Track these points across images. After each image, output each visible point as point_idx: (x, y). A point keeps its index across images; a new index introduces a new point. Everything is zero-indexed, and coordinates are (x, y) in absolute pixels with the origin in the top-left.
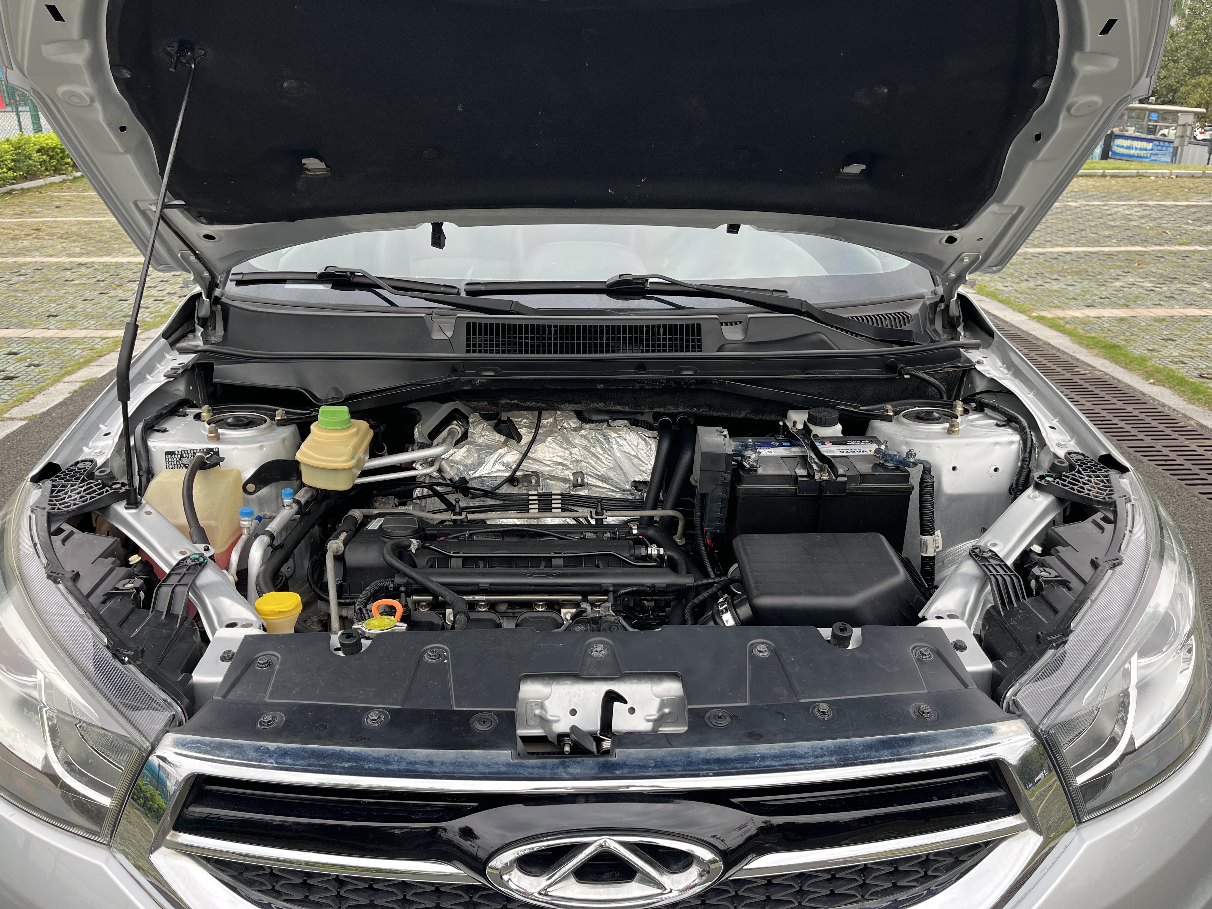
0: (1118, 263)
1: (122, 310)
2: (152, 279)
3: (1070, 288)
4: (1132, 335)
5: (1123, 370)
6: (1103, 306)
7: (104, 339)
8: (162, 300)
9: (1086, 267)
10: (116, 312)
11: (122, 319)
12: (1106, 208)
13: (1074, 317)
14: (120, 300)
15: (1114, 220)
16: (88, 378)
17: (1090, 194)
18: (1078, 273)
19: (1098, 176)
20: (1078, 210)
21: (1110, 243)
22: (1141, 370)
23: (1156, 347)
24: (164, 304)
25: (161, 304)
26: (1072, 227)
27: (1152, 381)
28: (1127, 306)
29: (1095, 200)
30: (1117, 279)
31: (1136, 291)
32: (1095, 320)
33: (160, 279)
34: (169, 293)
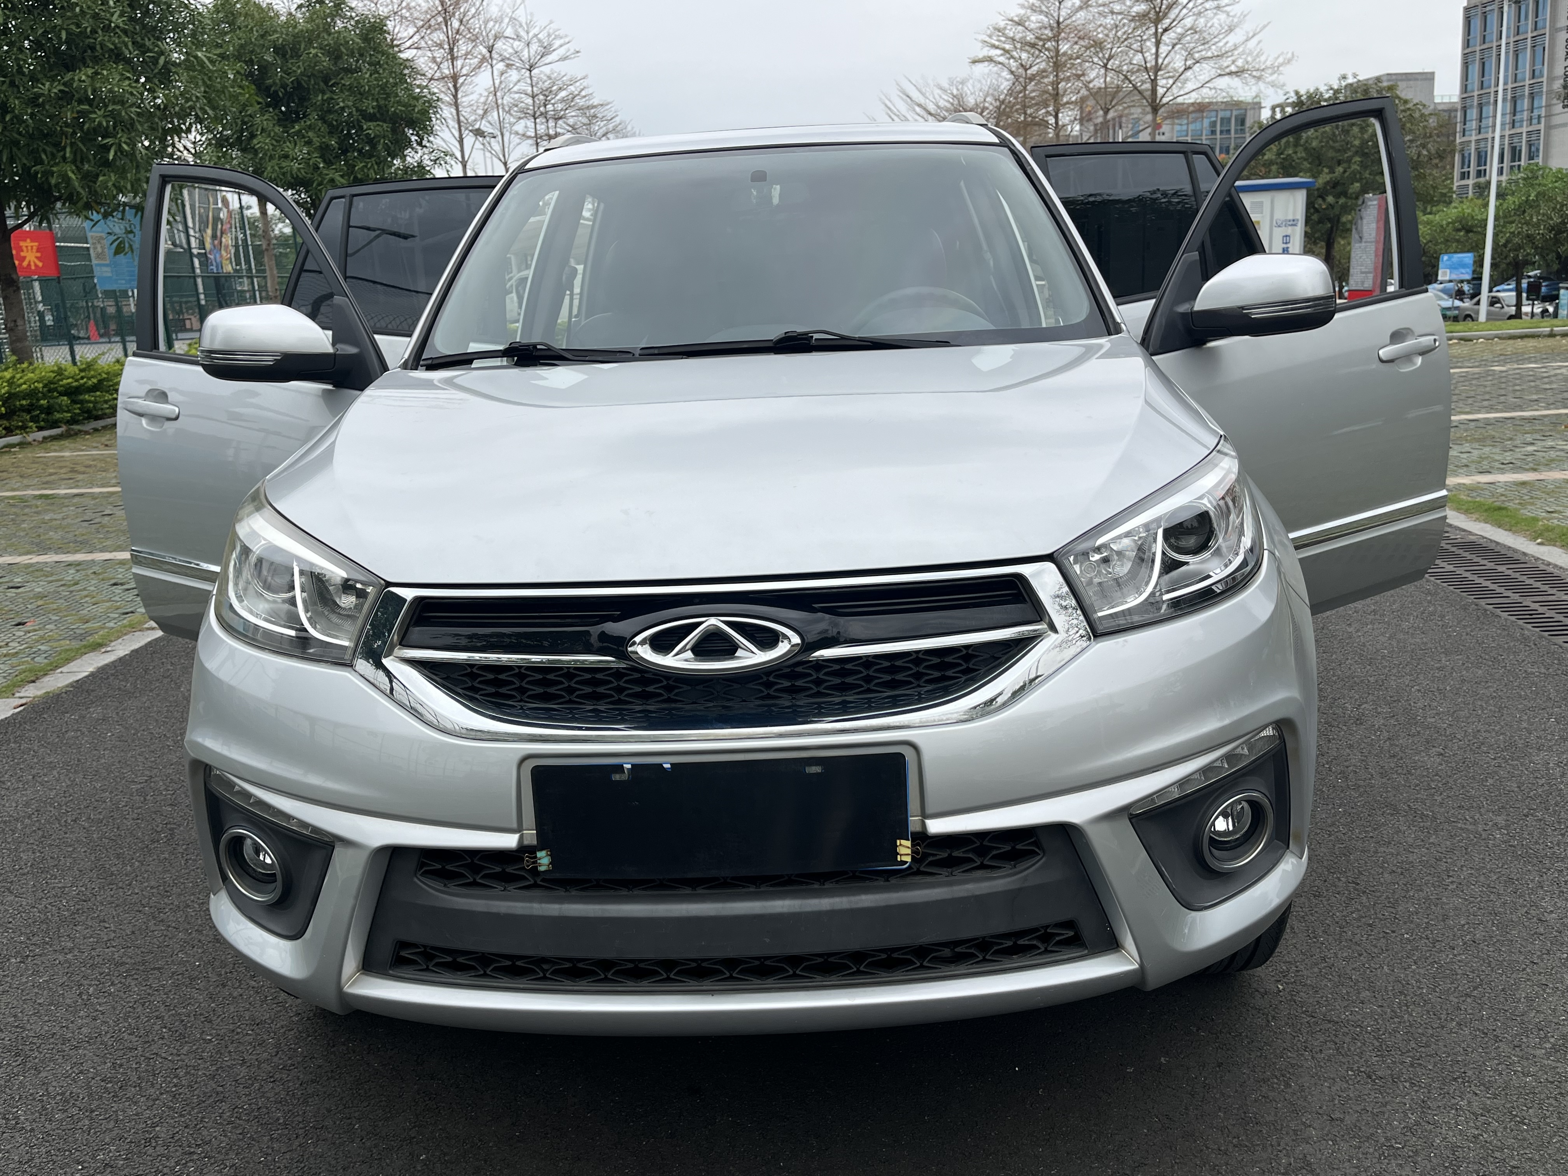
0: (1538, 427)
3: (1464, 456)
4: (1532, 498)
5: (1506, 533)
6: (1502, 471)
9: (1493, 433)
12: (1544, 370)
13: (1459, 484)
15: (1550, 383)
17: (1526, 356)
18: (1478, 440)
19: (1545, 336)
20: (1504, 374)
21: (1536, 407)
22: (1528, 530)
23: (1558, 508)
26: (1489, 393)
27: (1539, 541)
28: (1535, 470)
29: (1531, 362)
30: (1533, 444)
31: (1553, 454)
32: (1486, 486)
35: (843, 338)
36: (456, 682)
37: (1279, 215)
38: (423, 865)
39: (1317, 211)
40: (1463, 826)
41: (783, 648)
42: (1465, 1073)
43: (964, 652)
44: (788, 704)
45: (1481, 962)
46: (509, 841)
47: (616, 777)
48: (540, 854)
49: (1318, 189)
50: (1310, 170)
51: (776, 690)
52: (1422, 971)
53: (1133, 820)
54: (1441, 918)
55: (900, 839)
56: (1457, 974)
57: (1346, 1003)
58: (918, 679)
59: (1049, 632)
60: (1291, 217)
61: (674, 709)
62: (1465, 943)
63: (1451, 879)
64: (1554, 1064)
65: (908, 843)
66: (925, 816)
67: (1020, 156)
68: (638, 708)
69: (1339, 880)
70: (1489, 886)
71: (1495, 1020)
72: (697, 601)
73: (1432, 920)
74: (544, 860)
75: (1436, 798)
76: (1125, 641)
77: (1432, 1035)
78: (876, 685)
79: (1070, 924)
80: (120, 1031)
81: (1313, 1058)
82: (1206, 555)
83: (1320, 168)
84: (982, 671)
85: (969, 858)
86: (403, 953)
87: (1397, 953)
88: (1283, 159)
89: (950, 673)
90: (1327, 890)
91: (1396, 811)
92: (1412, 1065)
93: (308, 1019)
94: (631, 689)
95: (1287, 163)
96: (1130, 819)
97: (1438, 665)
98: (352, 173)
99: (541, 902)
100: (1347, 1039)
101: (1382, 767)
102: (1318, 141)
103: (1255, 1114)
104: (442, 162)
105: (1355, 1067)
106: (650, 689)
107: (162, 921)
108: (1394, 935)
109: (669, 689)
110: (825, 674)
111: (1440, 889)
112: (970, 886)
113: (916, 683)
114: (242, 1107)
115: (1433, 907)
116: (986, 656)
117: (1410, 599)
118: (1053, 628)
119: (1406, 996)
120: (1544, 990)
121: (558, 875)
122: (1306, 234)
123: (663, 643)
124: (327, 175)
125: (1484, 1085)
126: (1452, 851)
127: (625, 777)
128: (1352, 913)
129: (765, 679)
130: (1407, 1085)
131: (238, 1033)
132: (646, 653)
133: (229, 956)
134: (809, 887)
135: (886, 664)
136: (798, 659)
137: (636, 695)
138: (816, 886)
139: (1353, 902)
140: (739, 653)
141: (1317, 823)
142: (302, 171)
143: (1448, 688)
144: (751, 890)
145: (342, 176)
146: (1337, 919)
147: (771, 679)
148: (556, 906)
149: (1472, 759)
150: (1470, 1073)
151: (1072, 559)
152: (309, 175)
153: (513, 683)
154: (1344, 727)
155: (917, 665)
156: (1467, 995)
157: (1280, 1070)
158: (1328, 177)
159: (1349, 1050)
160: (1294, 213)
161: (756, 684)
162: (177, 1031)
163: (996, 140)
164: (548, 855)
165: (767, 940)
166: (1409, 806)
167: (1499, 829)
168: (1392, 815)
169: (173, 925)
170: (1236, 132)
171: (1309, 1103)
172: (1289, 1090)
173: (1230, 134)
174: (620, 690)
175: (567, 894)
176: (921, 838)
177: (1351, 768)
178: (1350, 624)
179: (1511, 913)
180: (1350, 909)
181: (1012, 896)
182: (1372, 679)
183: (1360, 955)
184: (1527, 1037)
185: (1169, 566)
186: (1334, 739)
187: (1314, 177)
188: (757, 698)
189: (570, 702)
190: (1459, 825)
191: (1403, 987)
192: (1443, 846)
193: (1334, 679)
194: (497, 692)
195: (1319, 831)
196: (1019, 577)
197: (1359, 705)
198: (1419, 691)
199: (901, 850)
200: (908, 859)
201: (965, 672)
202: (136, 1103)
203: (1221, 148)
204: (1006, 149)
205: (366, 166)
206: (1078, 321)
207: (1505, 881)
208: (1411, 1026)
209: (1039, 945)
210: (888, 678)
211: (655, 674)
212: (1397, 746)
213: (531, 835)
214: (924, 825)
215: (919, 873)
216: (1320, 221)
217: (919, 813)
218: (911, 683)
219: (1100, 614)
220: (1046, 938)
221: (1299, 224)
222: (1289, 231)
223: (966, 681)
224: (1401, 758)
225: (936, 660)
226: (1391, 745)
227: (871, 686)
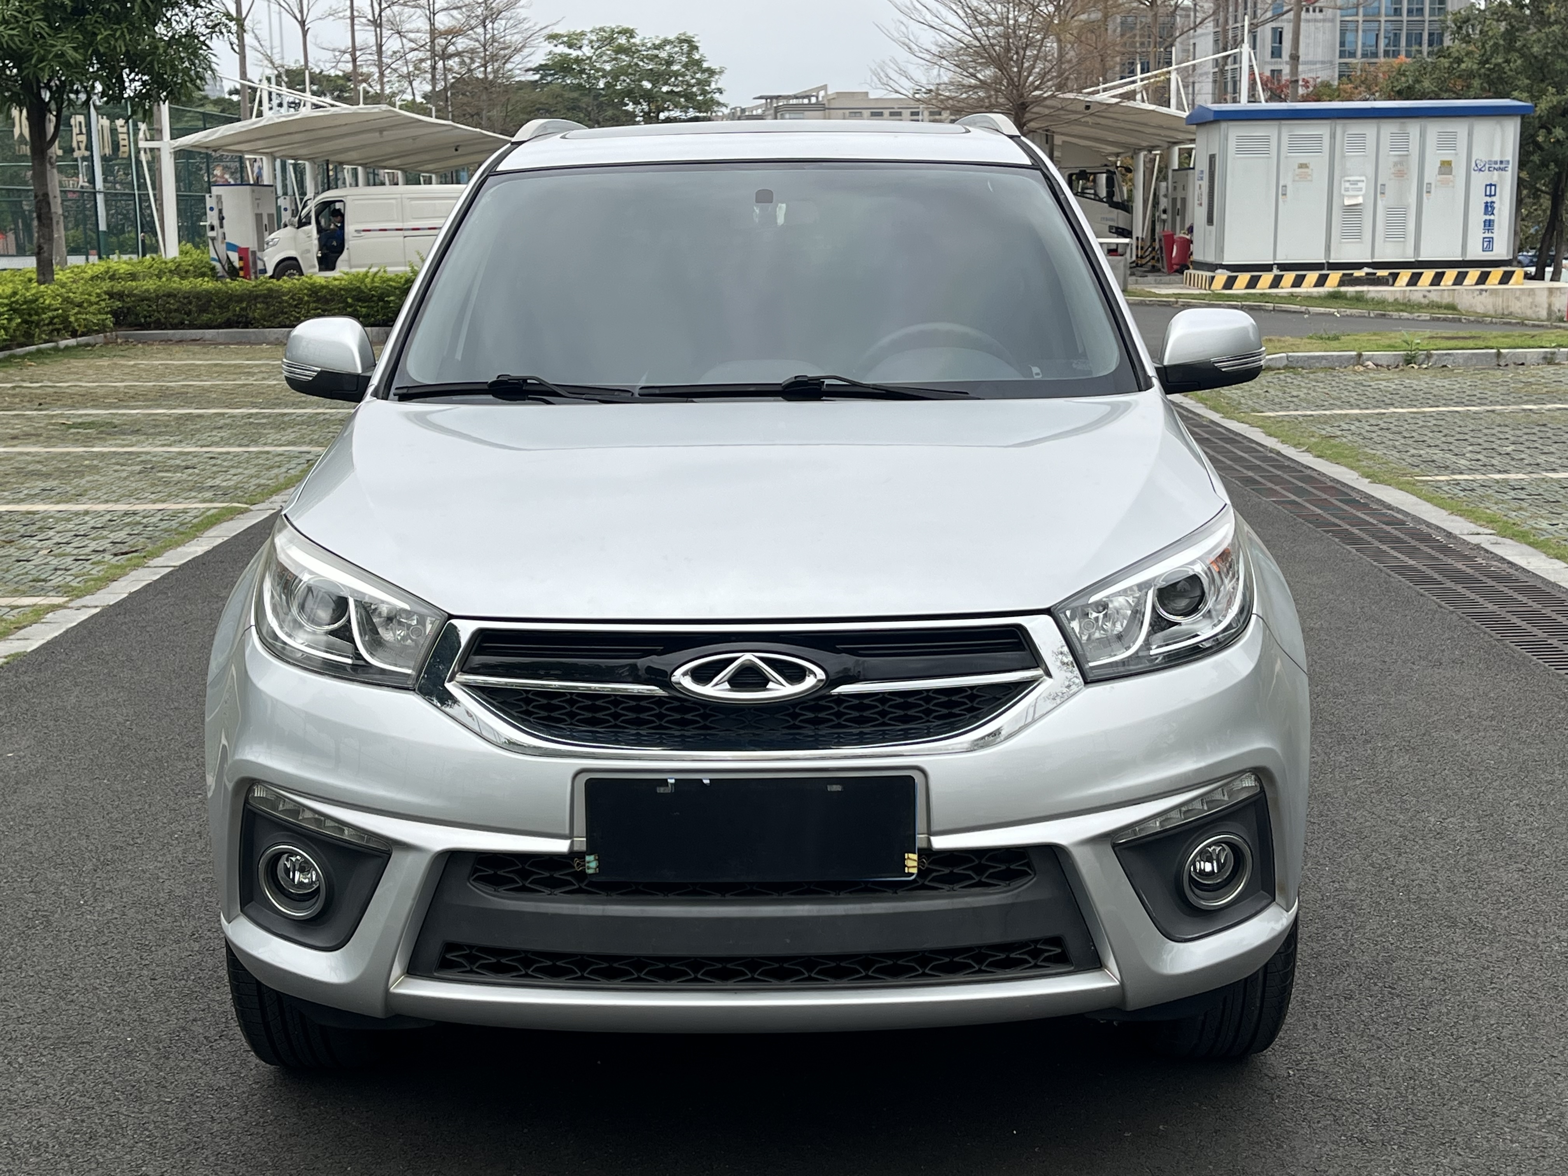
1: (27, 573)
2: (58, 532)
7: (13, 608)
8: (87, 560)
10: (18, 575)
11: (31, 584)
14: (19, 561)
16: (13, 652)
24: (92, 564)
25: (87, 565)
33: (74, 533)
34: (94, 551)
35: (854, 384)
36: (512, 706)
37: (1480, 154)
38: (476, 871)
39: (1538, 146)
40: (1523, 938)
41: (809, 682)
42: (1454, 1139)
43: (969, 692)
44: (811, 733)
45: (1500, 1055)
46: (561, 846)
47: (661, 790)
48: (589, 858)
49: (1540, 117)
50: (1529, 89)
51: (801, 721)
52: (1437, 1061)
53: (1116, 849)
54: (1471, 1019)
55: (908, 852)
56: (1472, 1064)
57: (1354, 1085)
58: (928, 715)
59: (1045, 677)
60: (1497, 158)
61: (709, 735)
62: (1488, 1039)
63: (1493, 985)
64: (1543, 1135)
65: (915, 857)
66: (930, 833)
67: (1053, 182)
68: (677, 733)
69: (1375, 984)
70: (1531, 992)
71: (1498, 1100)
72: (733, 638)
73: (1461, 1020)
74: (592, 863)
75: (1502, 911)
76: (1113, 688)
77: (1431, 1112)
78: (890, 719)
79: (1056, 941)
80: (69, 1093)
81: (1309, 1127)
82: (1198, 616)
83: (1543, 85)
84: (985, 710)
85: (969, 875)
86: (448, 956)
87: (1417, 1047)
88: (1489, 69)
89: (956, 711)
90: (1360, 994)
91: (1454, 924)
92: (1405, 1133)
93: (269, 1086)
94: (670, 716)
95: (1495, 75)
96: (1113, 848)
97: (1549, 778)
98: (90, 45)
99: (586, 904)
100: (1347, 1113)
101: (1452, 882)
102: (1540, 45)
103: (1243, 1167)
104: (224, 30)
105: (1349, 1134)
106: (689, 716)
107: (72, 1001)
108: (1418, 1032)
109: (705, 717)
110: (845, 708)
111: (1479, 994)
112: (967, 899)
113: (926, 719)
114: (225, 1153)
115: (1466, 1009)
116: (988, 696)
117: (1540, 704)
118: (1049, 674)
119: (1415, 1080)
120: (1555, 1078)
121: (602, 879)
122: (1521, 184)
123: (702, 675)
124: (53, 46)
125: (1470, 1148)
126: (1502, 961)
127: (668, 790)
128: (1381, 1013)
129: (791, 711)
130: (1395, 1147)
131: (198, 1097)
132: (688, 683)
133: (162, 1033)
134: (827, 896)
135: (900, 700)
136: (823, 692)
137: (674, 722)
138: (832, 896)
139: (1385, 1004)
140: (771, 685)
141: (1364, 934)
142: (16, 39)
143: (1552, 803)
144: (775, 897)
145: (75, 49)
146: (1363, 1018)
147: (797, 710)
148: (600, 907)
149: (1555, 875)
150: (1459, 1139)
151: (1068, 613)
152: (26, 46)
153: (564, 708)
154: (1421, 842)
155: (927, 702)
156: (1477, 1081)
157: (1276, 1135)
158: (1555, 100)
159: (1347, 1121)
160: (1503, 151)
161: (785, 715)
162: (131, 1094)
163: (1027, 161)
164: (595, 860)
165: (788, 941)
166: (1470, 919)
167: (1560, 942)
168: (1449, 927)
169: (87, 1005)
170: (1432, 12)
171: (1298, 1159)
172: (1281, 1150)
173: (1422, 15)
174: (660, 716)
175: (609, 897)
176: (927, 853)
177: (1417, 882)
178: (1459, 731)
179: (1546, 1015)
180: (1379, 1010)
181: (1005, 910)
182: (1467, 792)
183: (1379, 1048)
184: (1525, 1114)
185: (1159, 624)
186: (1406, 853)
187: (1532, 97)
188: (783, 728)
189: (616, 726)
190: (1518, 937)
191: (1415, 1073)
192: (1494, 956)
193: (1423, 790)
194: (549, 716)
195: (1365, 941)
196: (1019, 627)
197: (1444, 819)
198: (1517, 805)
199: (909, 863)
200: (915, 871)
201: (971, 710)
202: (112, 1150)
203: (1409, 36)
204: (1039, 172)
205: (113, 36)
206: (1106, 373)
207: (1549, 988)
208: (1412, 1104)
209: (1030, 959)
210: (901, 713)
211: (695, 703)
212: (1475, 861)
213: (581, 842)
214: (929, 841)
215: (924, 887)
216: (1544, 164)
217: (925, 831)
218: (921, 718)
219: (1091, 664)
220: (1036, 954)
221: (1510, 166)
222: (1495, 177)
223: (970, 718)
224: (1476, 873)
225: (944, 699)
226: (1469, 860)
227: (886, 720)
